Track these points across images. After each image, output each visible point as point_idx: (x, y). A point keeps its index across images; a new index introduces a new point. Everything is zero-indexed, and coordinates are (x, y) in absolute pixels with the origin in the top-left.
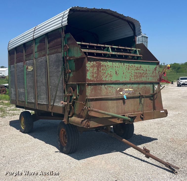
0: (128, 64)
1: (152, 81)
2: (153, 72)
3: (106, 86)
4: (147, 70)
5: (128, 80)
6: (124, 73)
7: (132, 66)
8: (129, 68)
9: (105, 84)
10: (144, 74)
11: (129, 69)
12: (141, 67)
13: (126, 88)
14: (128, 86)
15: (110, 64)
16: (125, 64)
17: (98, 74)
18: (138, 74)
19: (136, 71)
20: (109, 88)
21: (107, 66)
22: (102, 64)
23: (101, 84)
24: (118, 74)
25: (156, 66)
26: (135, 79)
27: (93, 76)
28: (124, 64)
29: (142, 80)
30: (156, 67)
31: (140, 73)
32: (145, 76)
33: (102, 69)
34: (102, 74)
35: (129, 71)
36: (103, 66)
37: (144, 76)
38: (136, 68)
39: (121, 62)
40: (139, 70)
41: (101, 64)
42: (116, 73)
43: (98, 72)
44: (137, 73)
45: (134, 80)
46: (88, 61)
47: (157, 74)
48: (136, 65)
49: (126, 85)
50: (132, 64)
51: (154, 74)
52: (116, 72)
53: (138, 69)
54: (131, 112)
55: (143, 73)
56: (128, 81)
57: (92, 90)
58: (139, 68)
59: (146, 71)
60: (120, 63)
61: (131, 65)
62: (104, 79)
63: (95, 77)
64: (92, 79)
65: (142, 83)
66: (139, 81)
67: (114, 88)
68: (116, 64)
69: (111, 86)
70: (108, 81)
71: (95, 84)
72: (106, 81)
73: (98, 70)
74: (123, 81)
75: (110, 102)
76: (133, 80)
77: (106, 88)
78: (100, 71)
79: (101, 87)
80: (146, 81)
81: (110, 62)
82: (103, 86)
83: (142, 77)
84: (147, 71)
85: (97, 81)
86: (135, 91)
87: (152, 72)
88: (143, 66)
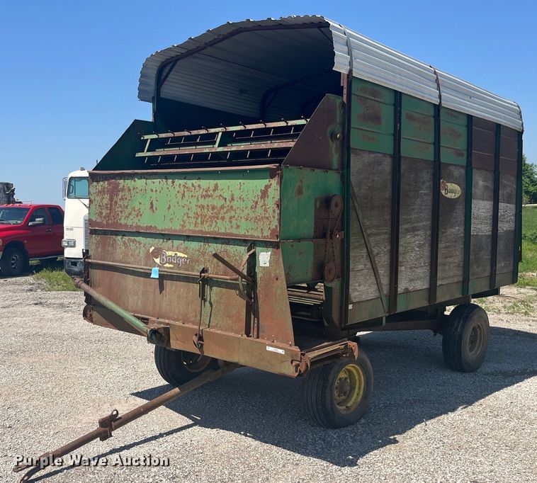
0: (182, 182)
1: (252, 236)
2: (257, 203)
3: (126, 238)
4: (235, 197)
5: (176, 227)
6: (169, 208)
7: (193, 184)
8: (184, 192)
9: (124, 234)
10: (225, 209)
11: (183, 195)
12: (216, 187)
13: (169, 250)
14: (176, 242)
15: (140, 183)
16: (177, 182)
17: (111, 209)
18: (206, 210)
19: (202, 202)
20: (131, 244)
21: (134, 189)
22: (121, 186)
23: (116, 233)
24: (156, 209)
25: (266, 182)
26: (196, 224)
27: (101, 213)
28: (173, 182)
29: (216, 229)
30: (267, 187)
31: (213, 208)
32: (227, 216)
33: (120, 197)
34: (120, 209)
35: (185, 202)
36: (123, 190)
37: (223, 218)
38: (204, 193)
39: (166, 176)
40: (211, 198)
41: (118, 185)
42: (152, 207)
43: (111, 205)
44: (203, 207)
45: (192, 227)
46: (93, 181)
47: (270, 211)
48: (205, 183)
49: (170, 239)
50: (194, 181)
51: (259, 210)
52: (152, 203)
53: (209, 196)
55: (222, 207)
56: (177, 231)
57: (99, 244)
58: (211, 192)
59: (233, 199)
60: (164, 180)
61: (189, 182)
62: (123, 221)
63: (105, 217)
64: (99, 220)
65: (216, 240)
66: (208, 233)
67: (142, 245)
68: (154, 183)
69: (137, 239)
70: (131, 226)
71: (105, 233)
72: (126, 225)
73: (111, 199)
74: (165, 230)
75: (130, 278)
76: (190, 228)
77: (124, 243)
78: (116, 203)
79: (115, 240)
80: (227, 234)
81: (141, 178)
82: (119, 237)
83: (218, 218)
84: (235, 203)
85: (108, 225)
86: (192, 260)
87: (250, 204)
88: (222, 183)
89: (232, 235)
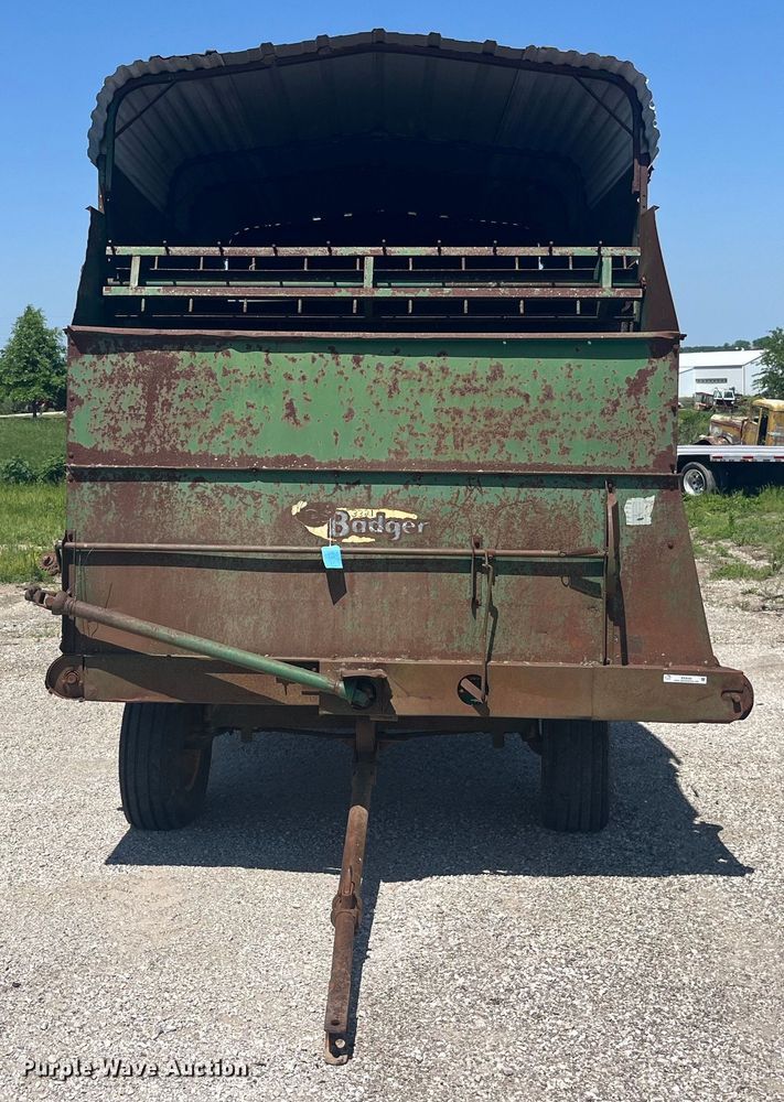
0: (388, 361)
1: (603, 468)
2: (616, 404)
3: (207, 488)
4: (555, 391)
5: (378, 454)
6: (350, 415)
7: (422, 367)
8: (396, 381)
9: (198, 476)
10: (526, 418)
11: (394, 389)
12: (497, 373)
13: (356, 505)
14: (379, 490)
15: (242, 361)
16: (369, 360)
17: (149, 418)
18: (467, 420)
19: (453, 402)
20: (227, 498)
21: (226, 373)
22: (182, 367)
23: (173, 476)
24: (306, 418)
25: (643, 364)
26: (438, 450)
27: (116, 430)
28: (357, 361)
29: (503, 457)
30: (643, 374)
31: (490, 414)
32: (533, 431)
33: (180, 390)
34: (184, 419)
35: (399, 401)
36: (189, 374)
37: (521, 435)
38: (460, 384)
39: (334, 347)
40: (480, 395)
41: (173, 362)
42: (291, 410)
43: (150, 410)
44: (459, 413)
45: (428, 455)
46: (83, 352)
47: (654, 420)
48: (460, 365)
49: (358, 483)
50: (426, 360)
51: (624, 418)
52: (290, 406)
53: (476, 391)
54: (387, 649)
55: (518, 412)
56: (380, 464)
57: (105, 502)
58: (484, 382)
59: (549, 396)
60: (328, 356)
61: (411, 363)
62: (193, 448)
63: (128, 438)
64: (107, 446)
65: (503, 479)
66: (480, 466)
67: (264, 500)
68: (294, 360)
69: (246, 486)
70: (222, 459)
71: (129, 476)
72: (205, 456)
73: (151, 397)
74: (341, 463)
75: (227, 579)
76: (422, 454)
77: (202, 497)
78: (167, 404)
79: (167, 491)
80: (538, 466)
81: (249, 349)
82: (184, 486)
83: (505, 435)
84: (556, 403)
85: (139, 457)
86: (433, 525)
87: (598, 406)
88: (510, 364)
89: (551, 467)
